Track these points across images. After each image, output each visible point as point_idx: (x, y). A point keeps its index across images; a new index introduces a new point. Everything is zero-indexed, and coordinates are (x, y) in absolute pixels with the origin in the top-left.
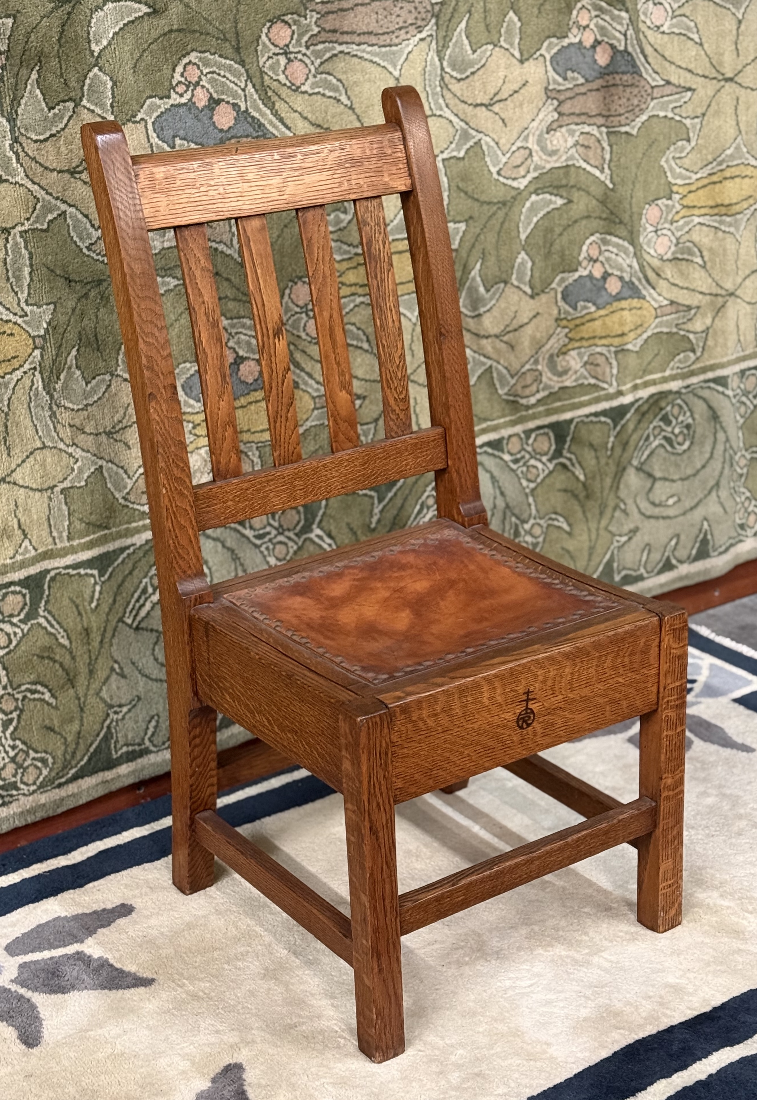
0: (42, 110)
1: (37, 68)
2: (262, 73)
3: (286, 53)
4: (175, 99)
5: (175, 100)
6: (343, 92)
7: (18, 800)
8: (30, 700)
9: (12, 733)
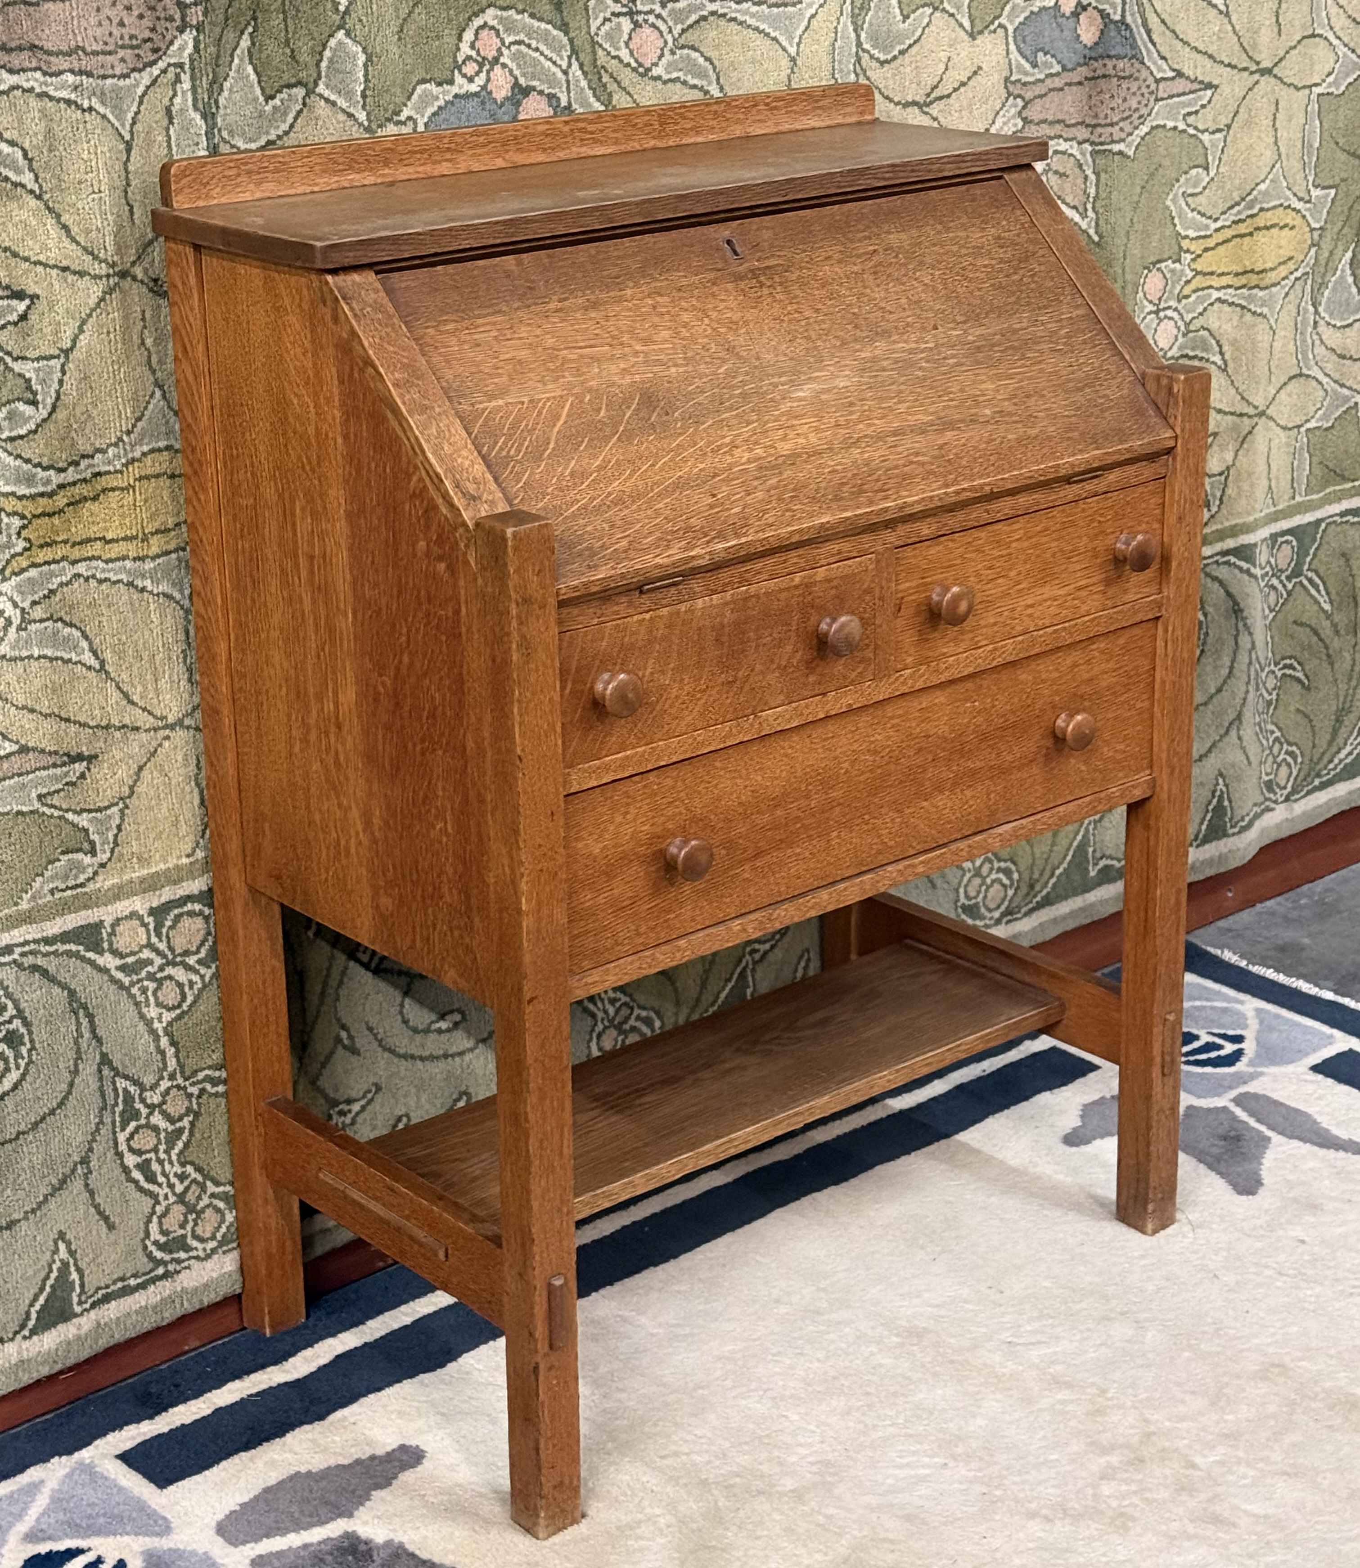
0: (256, 100)
1: (250, 29)
2: (594, 44)
3: (631, 14)
4: (461, 85)
5: (461, 87)
6: (714, 77)
7: (188, 1268)
8: (211, 1095)
9: (181, 1152)
